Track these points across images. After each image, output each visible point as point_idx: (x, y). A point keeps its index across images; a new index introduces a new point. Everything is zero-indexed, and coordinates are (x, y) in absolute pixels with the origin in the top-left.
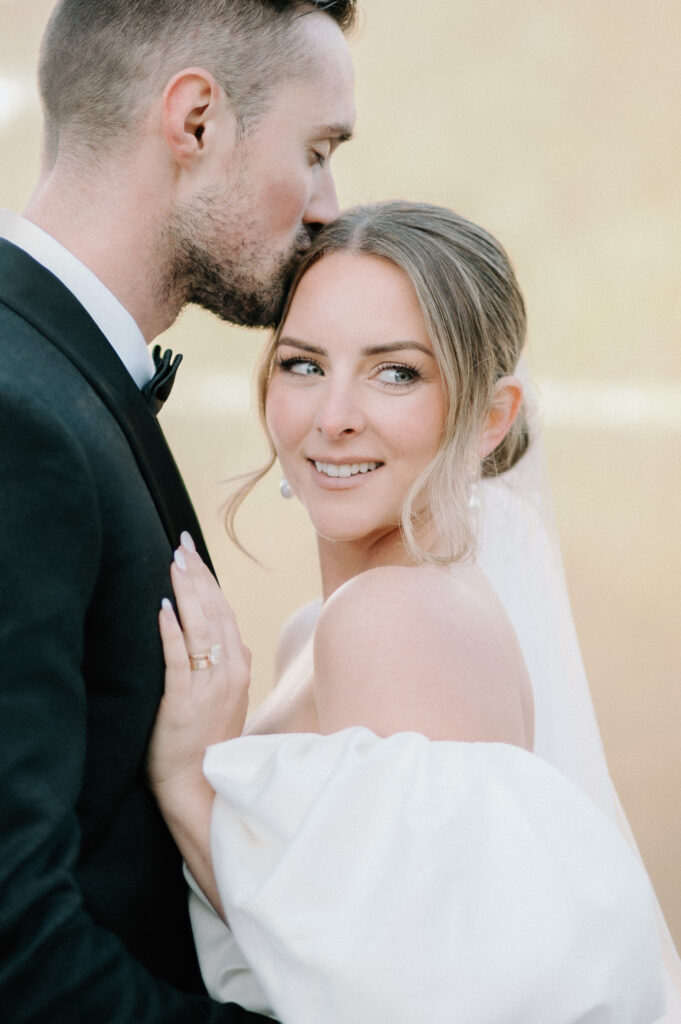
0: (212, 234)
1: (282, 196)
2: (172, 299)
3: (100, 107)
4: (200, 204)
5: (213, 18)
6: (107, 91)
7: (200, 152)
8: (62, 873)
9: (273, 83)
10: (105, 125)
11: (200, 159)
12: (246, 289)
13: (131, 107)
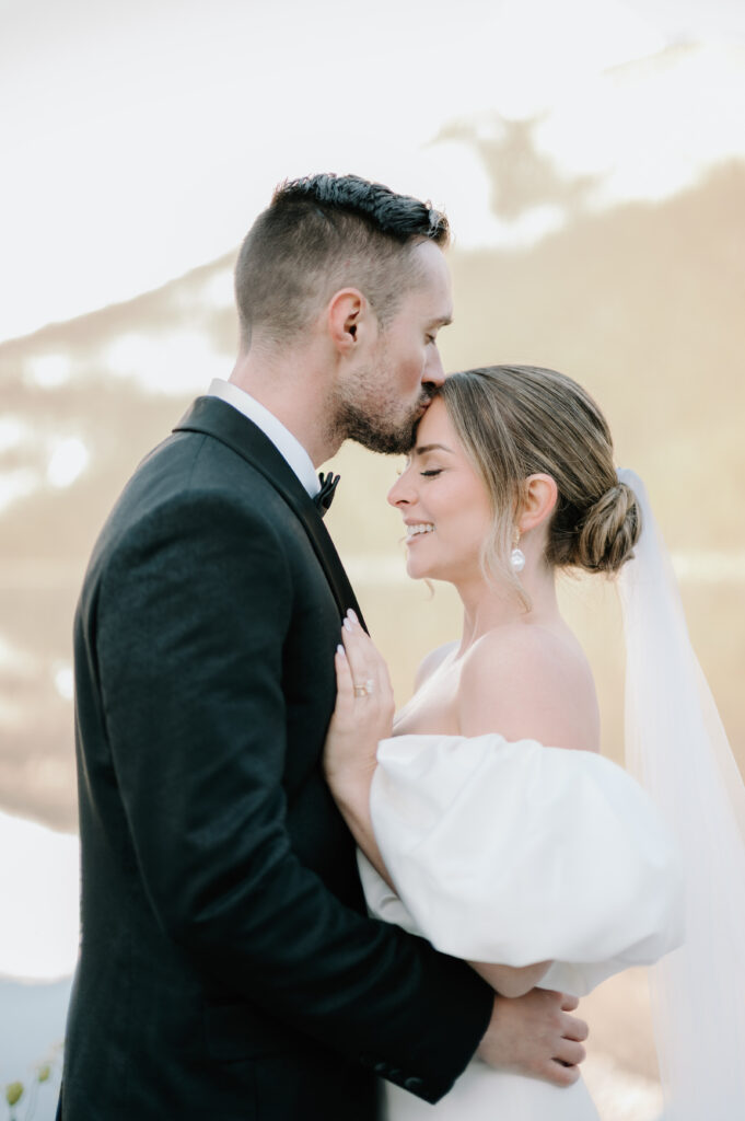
0: (365, 398)
1: (408, 370)
2: (335, 440)
3: (284, 315)
4: (356, 379)
5: (358, 252)
6: (287, 304)
7: (355, 344)
8: (278, 823)
9: (401, 292)
10: (288, 327)
11: (355, 349)
12: (387, 431)
13: (306, 315)
